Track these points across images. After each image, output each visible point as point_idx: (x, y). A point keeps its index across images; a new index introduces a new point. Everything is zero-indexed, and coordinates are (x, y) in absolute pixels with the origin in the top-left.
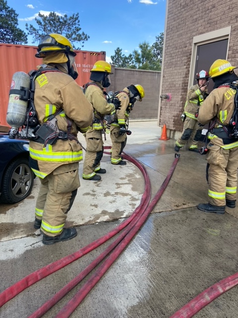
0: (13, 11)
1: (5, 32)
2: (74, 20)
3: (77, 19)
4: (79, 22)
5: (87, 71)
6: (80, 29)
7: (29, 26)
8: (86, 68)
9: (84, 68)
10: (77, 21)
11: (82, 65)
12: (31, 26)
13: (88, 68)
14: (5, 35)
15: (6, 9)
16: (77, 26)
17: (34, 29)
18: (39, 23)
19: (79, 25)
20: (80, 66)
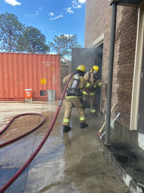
0: (43, 36)
1: (39, 47)
2: (74, 38)
3: (75, 37)
4: (77, 38)
5: (49, 66)
6: (77, 43)
7: (50, 43)
8: (48, 64)
9: (47, 64)
10: (76, 38)
11: (45, 62)
12: (51, 43)
13: (49, 64)
14: (39, 48)
15: (40, 34)
16: (76, 41)
17: (53, 44)
18: (55, 41)
19: (77, 40)
20: (44, 63)
